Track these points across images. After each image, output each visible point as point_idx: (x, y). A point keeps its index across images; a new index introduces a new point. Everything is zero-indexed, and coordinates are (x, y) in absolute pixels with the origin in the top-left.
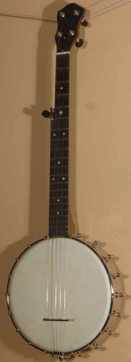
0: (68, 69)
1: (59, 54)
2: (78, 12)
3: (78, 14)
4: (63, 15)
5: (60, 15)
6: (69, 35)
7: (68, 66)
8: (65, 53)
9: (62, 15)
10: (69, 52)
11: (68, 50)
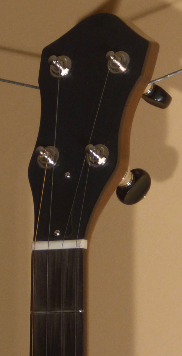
0: (83, 318)
1: (43, 246)
2: (125, 56)
3: (123, 69)
4: (64, 67)
5: (52, 67)
6: (87, 164)
7: (82, 302)
8: (68, 245)
9: (58, 69)
10: (83, 244)
11: (82, 236)
